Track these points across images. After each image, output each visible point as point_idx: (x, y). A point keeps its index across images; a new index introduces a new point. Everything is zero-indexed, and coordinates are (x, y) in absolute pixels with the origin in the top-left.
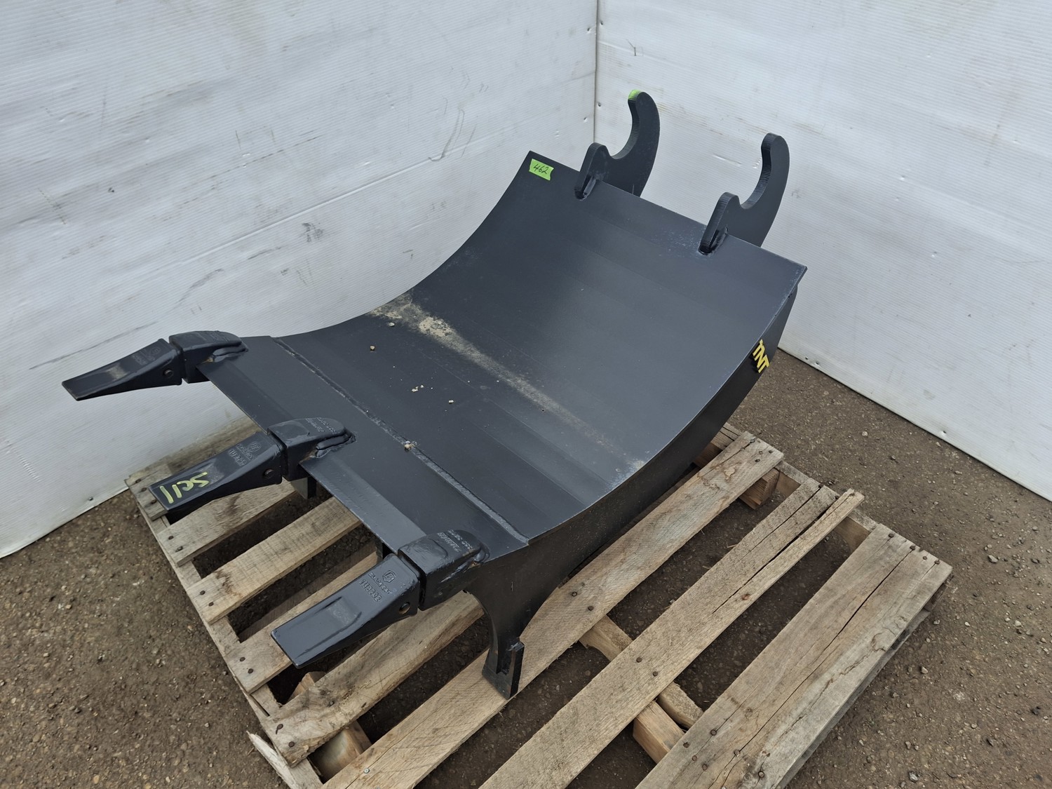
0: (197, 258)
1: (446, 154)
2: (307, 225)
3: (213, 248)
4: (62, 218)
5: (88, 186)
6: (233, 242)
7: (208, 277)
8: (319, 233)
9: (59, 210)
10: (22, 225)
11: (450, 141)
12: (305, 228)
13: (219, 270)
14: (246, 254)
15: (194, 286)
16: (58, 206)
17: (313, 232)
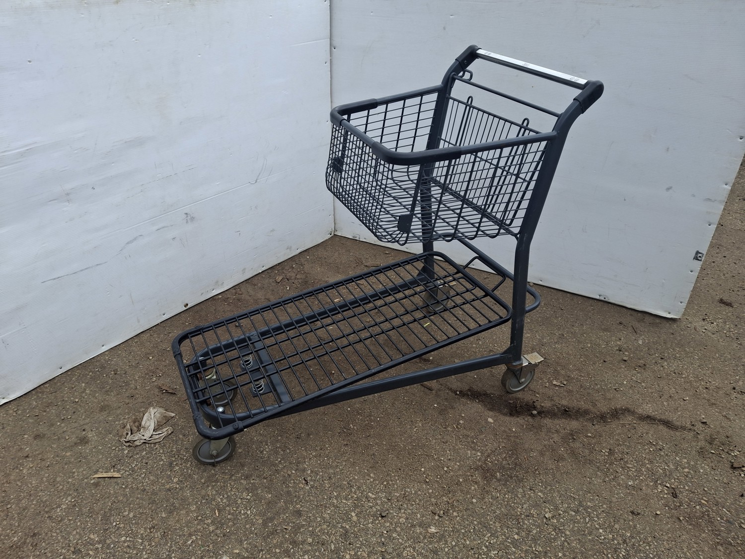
0: (131, 228)
1: (258, 181)
2: (186, 214)
3: (138, 223)
4: (68, 201)
5: (83, 185)
6: (149, 221)
7: (135, 239)
8: (193, 219)
9: (67, 197)
10: (50, 203)
11: (260, 174)
12: (186, 216)
13: (141, 235)
14: (156, 227)
15: (128, 243)
16: (68, 194)
17: (189, 218)
